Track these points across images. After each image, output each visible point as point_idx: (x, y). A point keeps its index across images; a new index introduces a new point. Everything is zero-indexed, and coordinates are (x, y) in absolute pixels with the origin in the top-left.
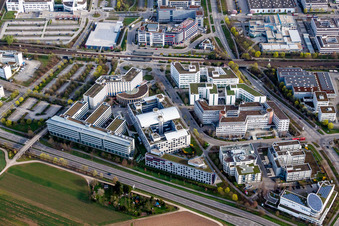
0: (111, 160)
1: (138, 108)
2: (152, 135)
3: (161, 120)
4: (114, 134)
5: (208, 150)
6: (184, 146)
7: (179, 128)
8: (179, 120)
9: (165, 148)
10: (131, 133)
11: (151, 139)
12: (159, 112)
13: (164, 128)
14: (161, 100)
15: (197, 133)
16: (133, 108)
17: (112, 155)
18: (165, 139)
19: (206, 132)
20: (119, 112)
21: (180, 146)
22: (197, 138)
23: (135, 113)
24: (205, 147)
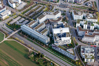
0: (40, 44)
1: (55, 26)
2: (57, 37)
3: (62, 32)
4: (42, 35)
5: (77, 46)
6: (69, 43)
7: (67, 36)
8: (69, 33)
9: (61, 43)
10: (50, 35)
11: (56, 39)
12: (62, 29)
13: (63, 35)
14: (64, 24)
15: (75, 39)
16: (53, 26)
17: (41, 42)
18: (61, 40)
19: (79, 39)
20: (49, 26)
21: (67, 43)
22: (75, 41)
23: (53, 28)
24: (76, 45)
